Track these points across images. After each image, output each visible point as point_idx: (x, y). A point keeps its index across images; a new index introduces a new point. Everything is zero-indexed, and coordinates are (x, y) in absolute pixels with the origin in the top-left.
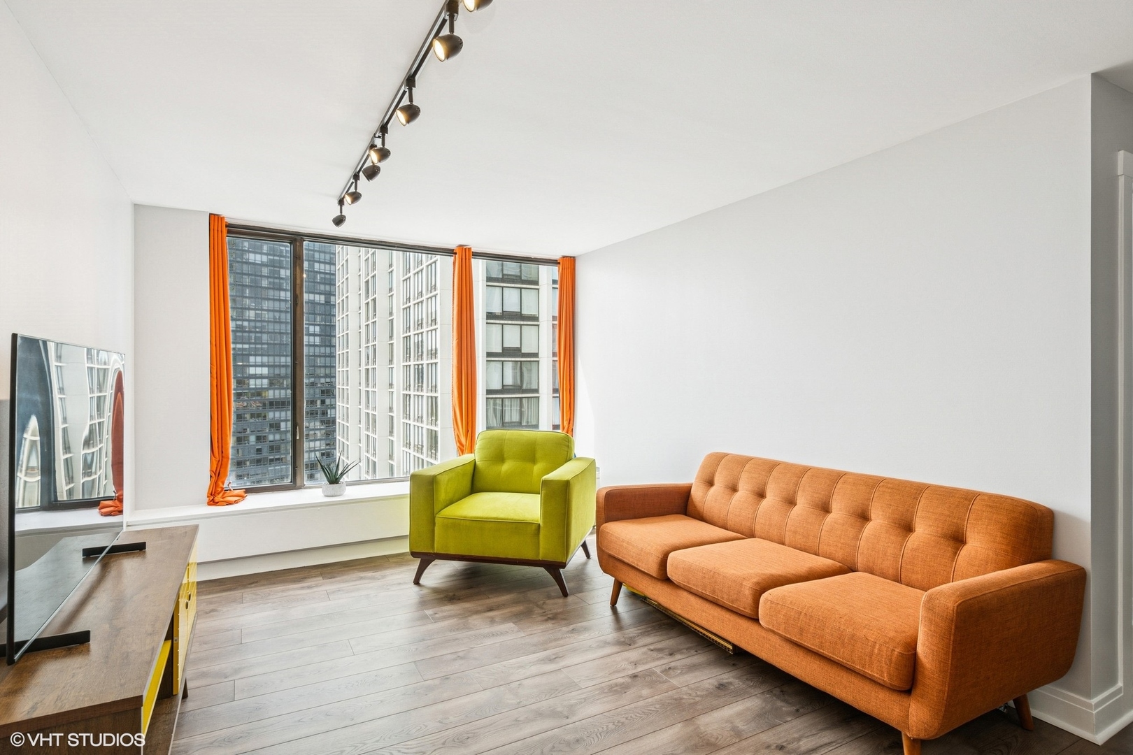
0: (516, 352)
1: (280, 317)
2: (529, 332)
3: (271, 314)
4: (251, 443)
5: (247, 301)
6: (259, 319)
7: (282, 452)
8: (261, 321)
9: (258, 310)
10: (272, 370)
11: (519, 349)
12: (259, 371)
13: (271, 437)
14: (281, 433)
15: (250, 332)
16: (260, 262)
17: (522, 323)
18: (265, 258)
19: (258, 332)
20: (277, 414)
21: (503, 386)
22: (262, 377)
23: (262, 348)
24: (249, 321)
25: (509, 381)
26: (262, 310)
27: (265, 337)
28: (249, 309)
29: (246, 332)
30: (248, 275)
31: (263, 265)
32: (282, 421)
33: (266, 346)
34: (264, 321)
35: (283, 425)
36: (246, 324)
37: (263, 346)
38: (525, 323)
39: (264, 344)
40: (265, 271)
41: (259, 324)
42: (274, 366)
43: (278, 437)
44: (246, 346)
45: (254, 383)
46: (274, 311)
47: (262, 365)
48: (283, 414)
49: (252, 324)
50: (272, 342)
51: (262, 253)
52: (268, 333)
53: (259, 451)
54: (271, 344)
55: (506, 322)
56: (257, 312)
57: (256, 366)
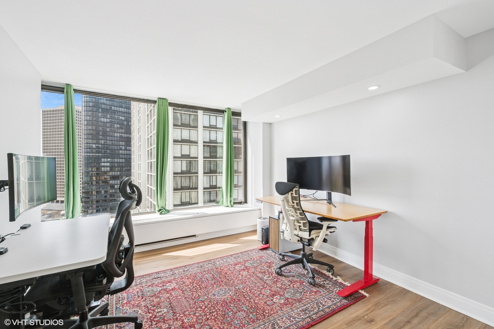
0: (188, 156)
1: (114, 143)
2: (193, 148)
3: (111, 142)
4: (102, 194)
5: (101, 137)
6: (106, 144)
7: (116, 197)
8: (107, 145)
9: (105, 140)
10: (111, 164)
11: (189, 155)
12: (106, 164)
13: (111, 191)
14: (115, 189)
15: (101, 149)
16: (106, 122)
17: (190, 144)
18: (108, 120)
19: (105, 149)
20: (113, 182)
21: (181, 171)
22: (107, 167)
23: (107, 155)
24: (102, 144)
25: (184, 169)
26: (107, 140)
27: (108, 151)
28: (101, 140)
29: (100, 149)
30: (101, 126)
31: (107, 122)
32: (116, 184)
33: (109, 155)
34: (108, 145)
35: (116, 186)
36: (100, 146)
37: (108, 155)
38: (191, 144)
39: (108, 154)
40: (108, 125)
41: (106, 146)
42: (112, 163)
43: (114, 191)
44: (100, 155)
45: (104, 169)
46: (112, 140)
47: (107, 162)
48: (116, 181)
49: (103, 146)
50: (111, 153)
51: (107, 118)
52: (109, 149)
53: (106, 196)
54: (111, 154)
55: (183, 144)
56: (105, 141)
57: (104, 162)
